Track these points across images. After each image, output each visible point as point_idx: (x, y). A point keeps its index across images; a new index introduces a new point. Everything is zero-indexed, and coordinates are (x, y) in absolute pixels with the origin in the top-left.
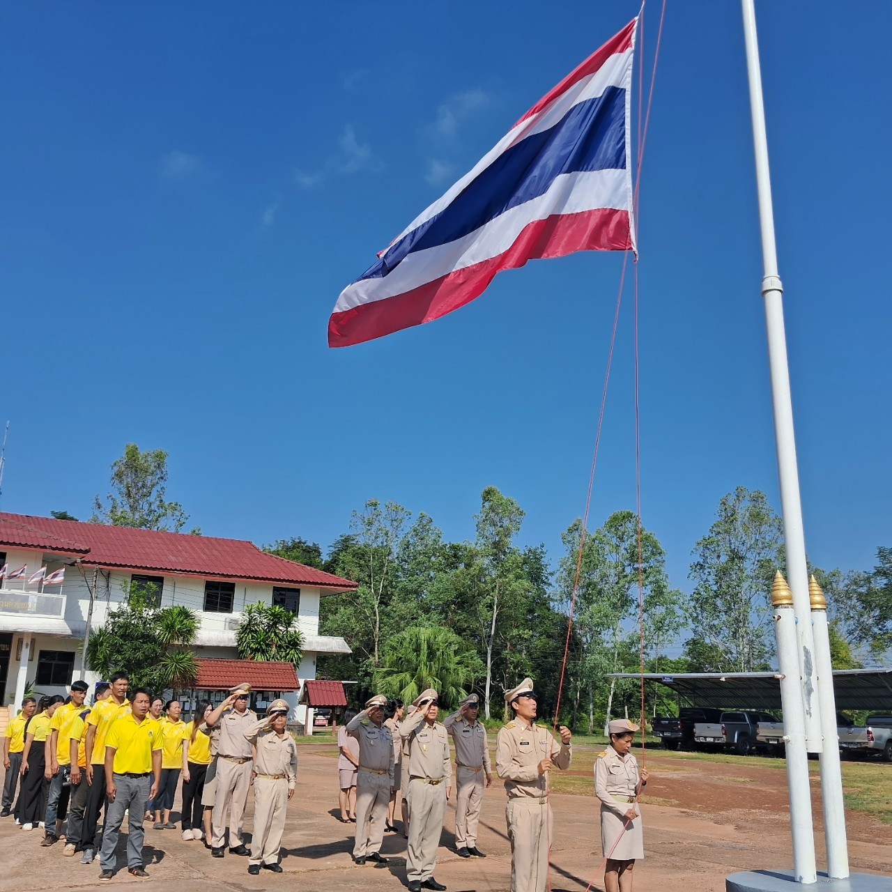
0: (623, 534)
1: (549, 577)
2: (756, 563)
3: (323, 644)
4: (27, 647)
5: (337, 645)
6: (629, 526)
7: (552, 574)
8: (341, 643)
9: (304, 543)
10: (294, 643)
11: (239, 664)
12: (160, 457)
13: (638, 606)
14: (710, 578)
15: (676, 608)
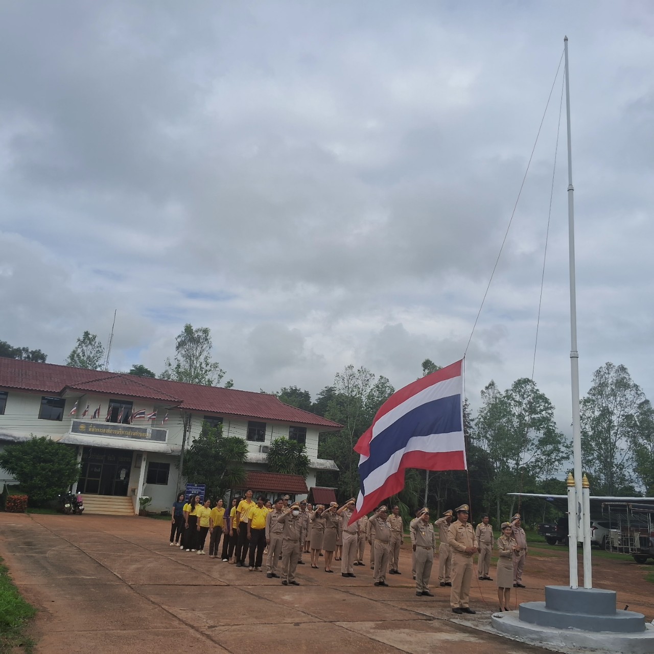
0: (524, 393)
1: (471, 422)
2: (621, 416)
3: (321, 464)
4: (144, 460)
5: (328, 464)
6: (529, 387)
7: (472, 420)
8: (332, 464)
9: (299, 390)
10: (304, 462)
11: (271, 476)
12: (206, 331)
13: (533, 444)
14: (587, 427)
15: (560, 446)
